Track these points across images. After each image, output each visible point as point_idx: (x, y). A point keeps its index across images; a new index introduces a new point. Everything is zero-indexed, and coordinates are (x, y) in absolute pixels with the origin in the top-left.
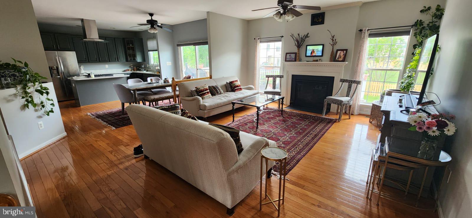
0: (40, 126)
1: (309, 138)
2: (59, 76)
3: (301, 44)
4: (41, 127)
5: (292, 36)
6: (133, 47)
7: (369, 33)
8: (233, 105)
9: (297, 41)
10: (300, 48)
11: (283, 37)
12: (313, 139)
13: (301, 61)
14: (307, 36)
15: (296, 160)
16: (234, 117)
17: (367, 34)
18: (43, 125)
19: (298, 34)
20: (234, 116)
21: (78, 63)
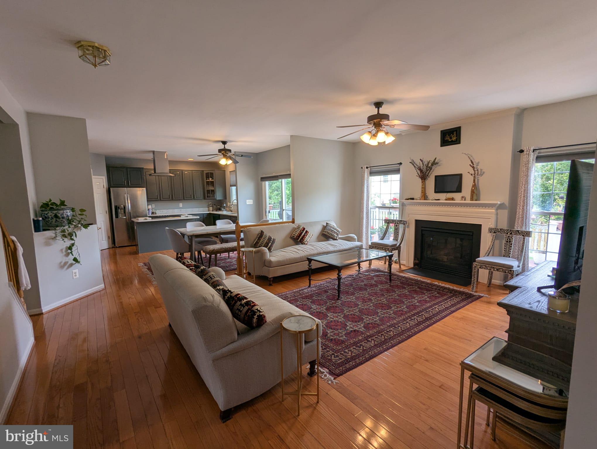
0: (74, 275)
1: (412, 323)
2: (125, 216)
3: (427, 173)
4: (76, 276)
5: (413, 163)
6: (213, 182)
7: (536, 155)
8: (310, 262)
9: (420, 169)
10: (425, 179)
11: (401, 164)
12: (419, 324)
13: (427, 200)
14: (434, 163)
15: (369, 354)
16: (310, 280)
17: (533, 156)
18: (77, 274)
19: (421, 159)
20: (312, 278)
21: (147, 201)
